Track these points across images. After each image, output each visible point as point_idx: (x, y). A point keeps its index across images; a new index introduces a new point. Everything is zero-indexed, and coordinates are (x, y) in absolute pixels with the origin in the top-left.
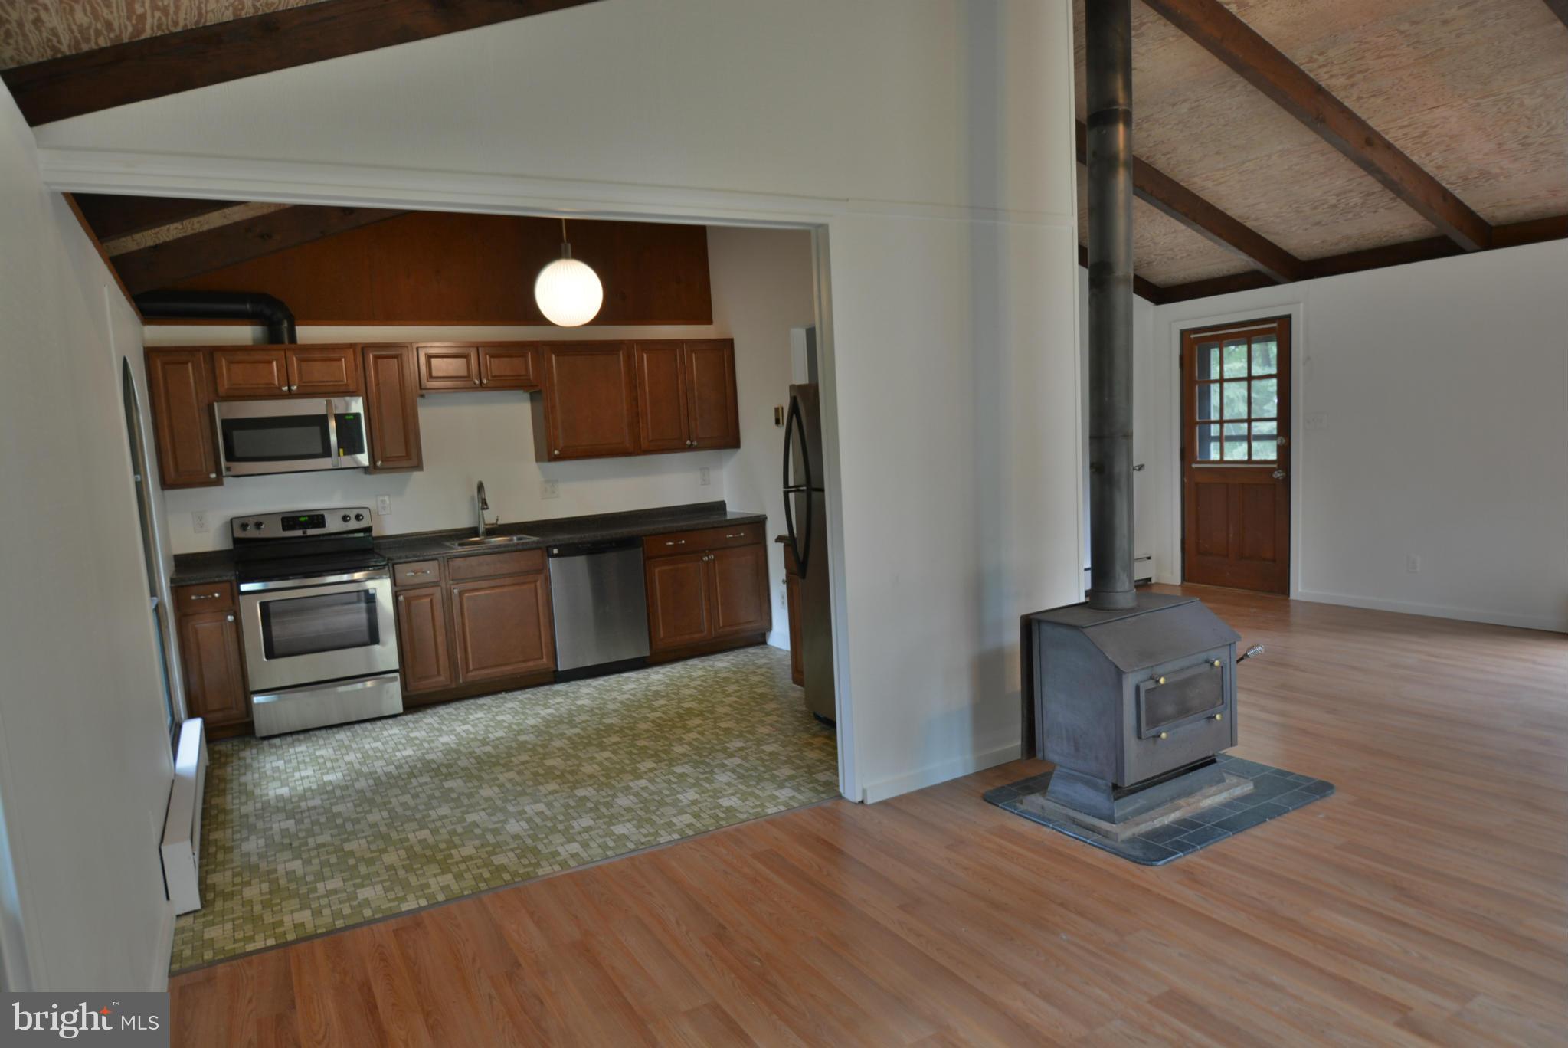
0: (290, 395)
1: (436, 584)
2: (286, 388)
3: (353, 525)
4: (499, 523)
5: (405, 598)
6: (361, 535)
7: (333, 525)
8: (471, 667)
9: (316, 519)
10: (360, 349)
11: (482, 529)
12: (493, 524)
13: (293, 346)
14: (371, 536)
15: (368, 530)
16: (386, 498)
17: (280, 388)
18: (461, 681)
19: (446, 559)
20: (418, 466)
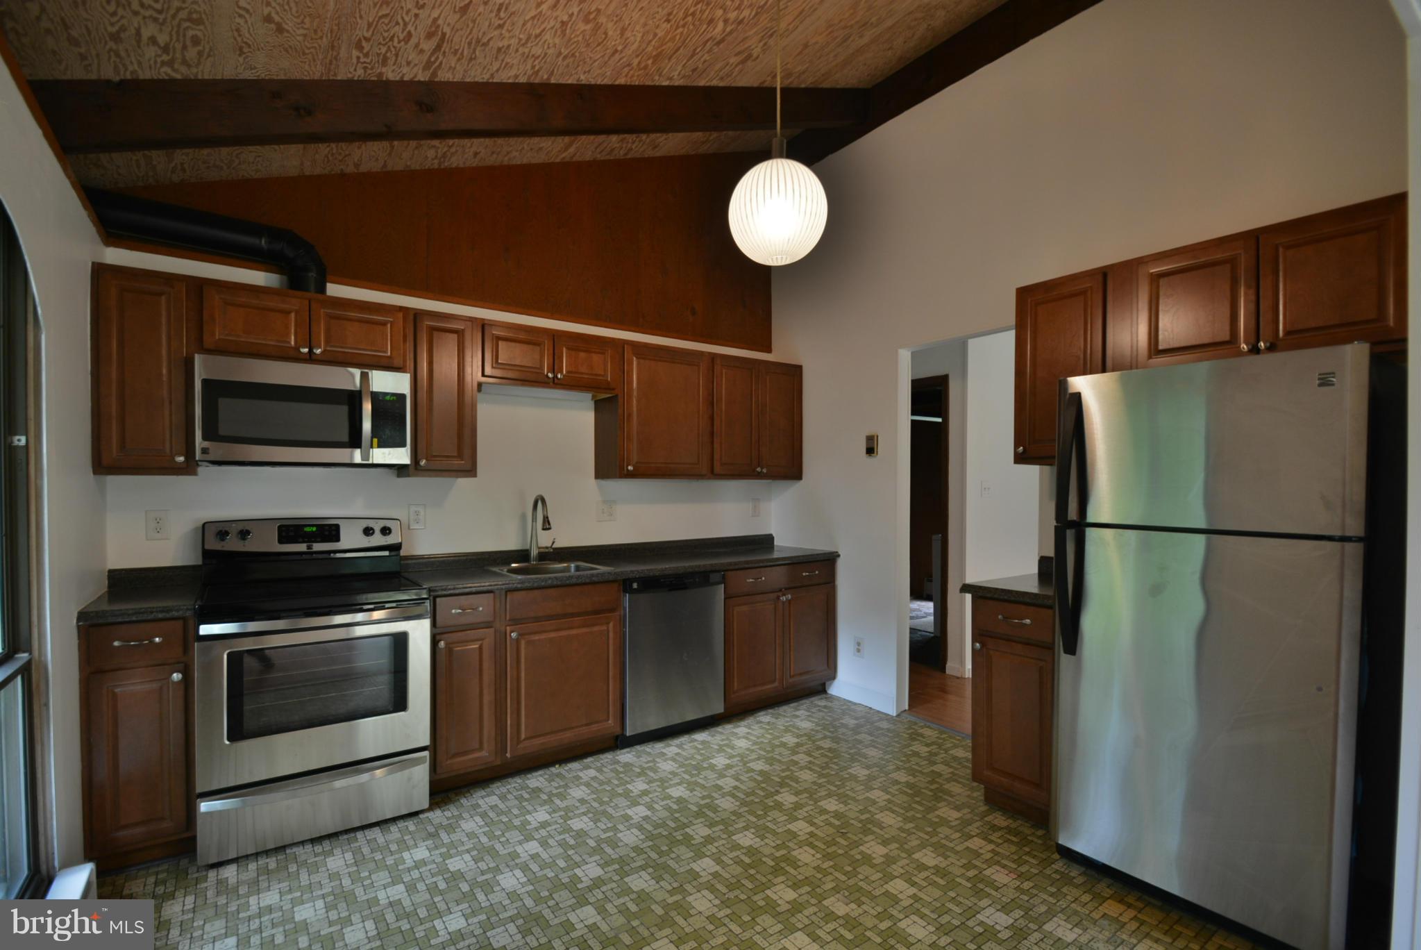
0: (311, 359)
1: (488, 625)
2: (306, 350)
3: (378, 540)
4: (554, 546)
5: (446, 644)
6: (386, 553)
7: (351, 539)
8: (523, 736)
9: (330, 531)
10: (411, 317)
11: (534, 552)
12: (547, 548)
13: (320, 296)
14: (398, 555)
15: (396, 548)
16: (421, 509)
17: (297, 349)
18: (508, 755)
19: (503, 592)
20: (470, 471)
